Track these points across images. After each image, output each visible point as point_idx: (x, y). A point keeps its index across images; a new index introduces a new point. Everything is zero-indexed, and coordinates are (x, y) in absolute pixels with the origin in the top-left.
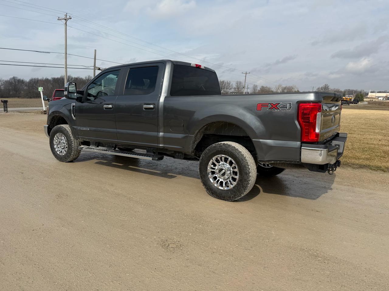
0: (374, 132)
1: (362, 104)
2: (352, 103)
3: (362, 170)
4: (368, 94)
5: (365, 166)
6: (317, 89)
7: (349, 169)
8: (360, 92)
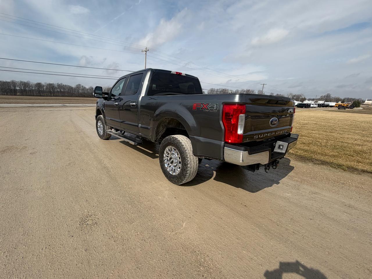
0: (354, 133)
1: (357, 109)
2: (349, 108)
3: (322, 166)
4: (364, 102)
5: (327, 162)
6: (320, 97)
7: (310, 164)
8: (358, 100)
